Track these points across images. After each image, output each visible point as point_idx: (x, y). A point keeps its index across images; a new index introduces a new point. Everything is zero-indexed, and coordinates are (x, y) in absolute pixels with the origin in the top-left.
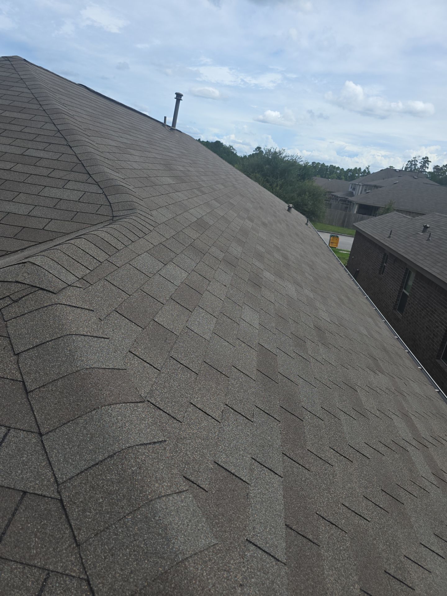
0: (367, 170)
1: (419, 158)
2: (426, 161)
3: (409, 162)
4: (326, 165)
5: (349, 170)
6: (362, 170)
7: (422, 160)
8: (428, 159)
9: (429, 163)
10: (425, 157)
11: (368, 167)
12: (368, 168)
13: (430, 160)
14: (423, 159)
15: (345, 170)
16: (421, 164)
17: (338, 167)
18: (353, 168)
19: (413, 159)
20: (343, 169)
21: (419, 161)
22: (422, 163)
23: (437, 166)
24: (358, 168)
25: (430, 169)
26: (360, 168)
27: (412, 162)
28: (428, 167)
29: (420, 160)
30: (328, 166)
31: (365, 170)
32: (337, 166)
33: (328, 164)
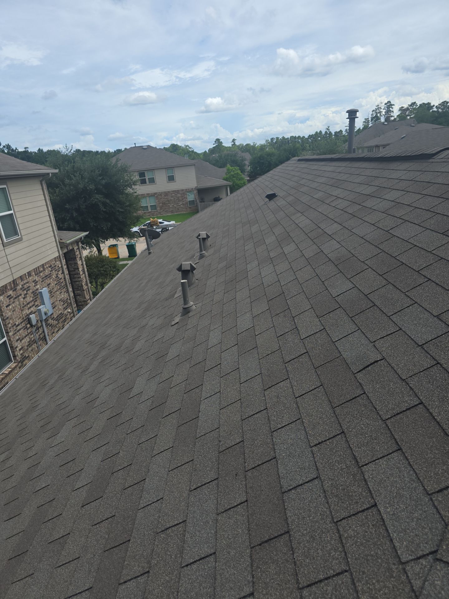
0: (328, 131)
1: (382, 105)
2: (389, 105)
3: (373, 111)
4: (286, 137)
5: (310, 136)
6: (323, 133)
7: (385, 106)
8: (390, 103)
9: (393, 106)
10: (387, 102)
11: (327, 127)
12: (328, 129)
13: (392, 103)
14: (386, 104)
15: (306, 137)
16: (385, 111)
17: (299, 137)
18: (314, 133)
19: (376, 108)
20: (304, 137)
21: (383, 108)
22: (386, 108)
23: (402, 107)
24: (319, 132)
25: (396, 112)
26: (320, 131)
27: (376, 110)
28: (393, 111)
29: (383, 106)
30: (288, 138)
31: (326, 132)
32: (297, 136)
33: (288, 136)
